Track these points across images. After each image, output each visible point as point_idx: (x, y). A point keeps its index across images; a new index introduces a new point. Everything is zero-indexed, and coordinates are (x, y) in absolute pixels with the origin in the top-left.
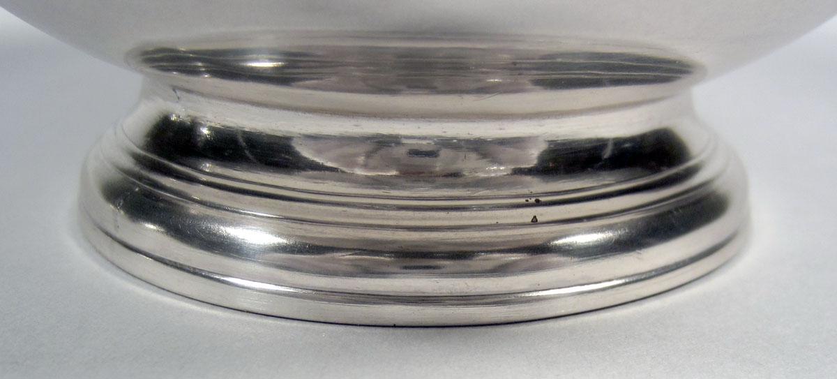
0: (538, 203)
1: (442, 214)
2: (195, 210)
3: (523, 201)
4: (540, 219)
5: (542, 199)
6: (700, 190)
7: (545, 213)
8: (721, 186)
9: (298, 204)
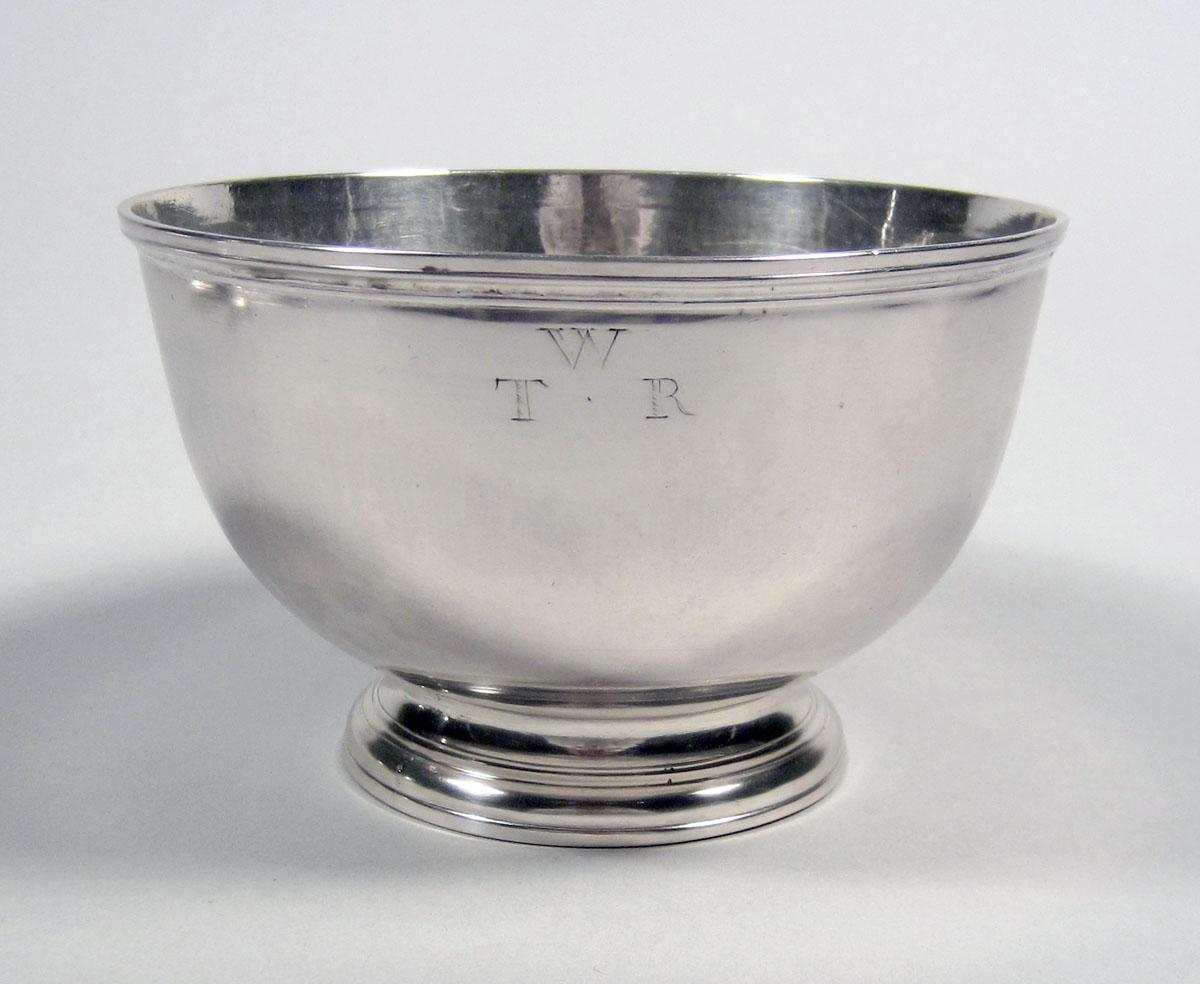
0: (672, 771)
1: (613, 778)
2: (432, 768)
3: (662, 769)
4: (673, 781)
5: (675, 768)
6: (802, 749)
7: (676, 777)
8: (817, 744)
9: (524, 772)
